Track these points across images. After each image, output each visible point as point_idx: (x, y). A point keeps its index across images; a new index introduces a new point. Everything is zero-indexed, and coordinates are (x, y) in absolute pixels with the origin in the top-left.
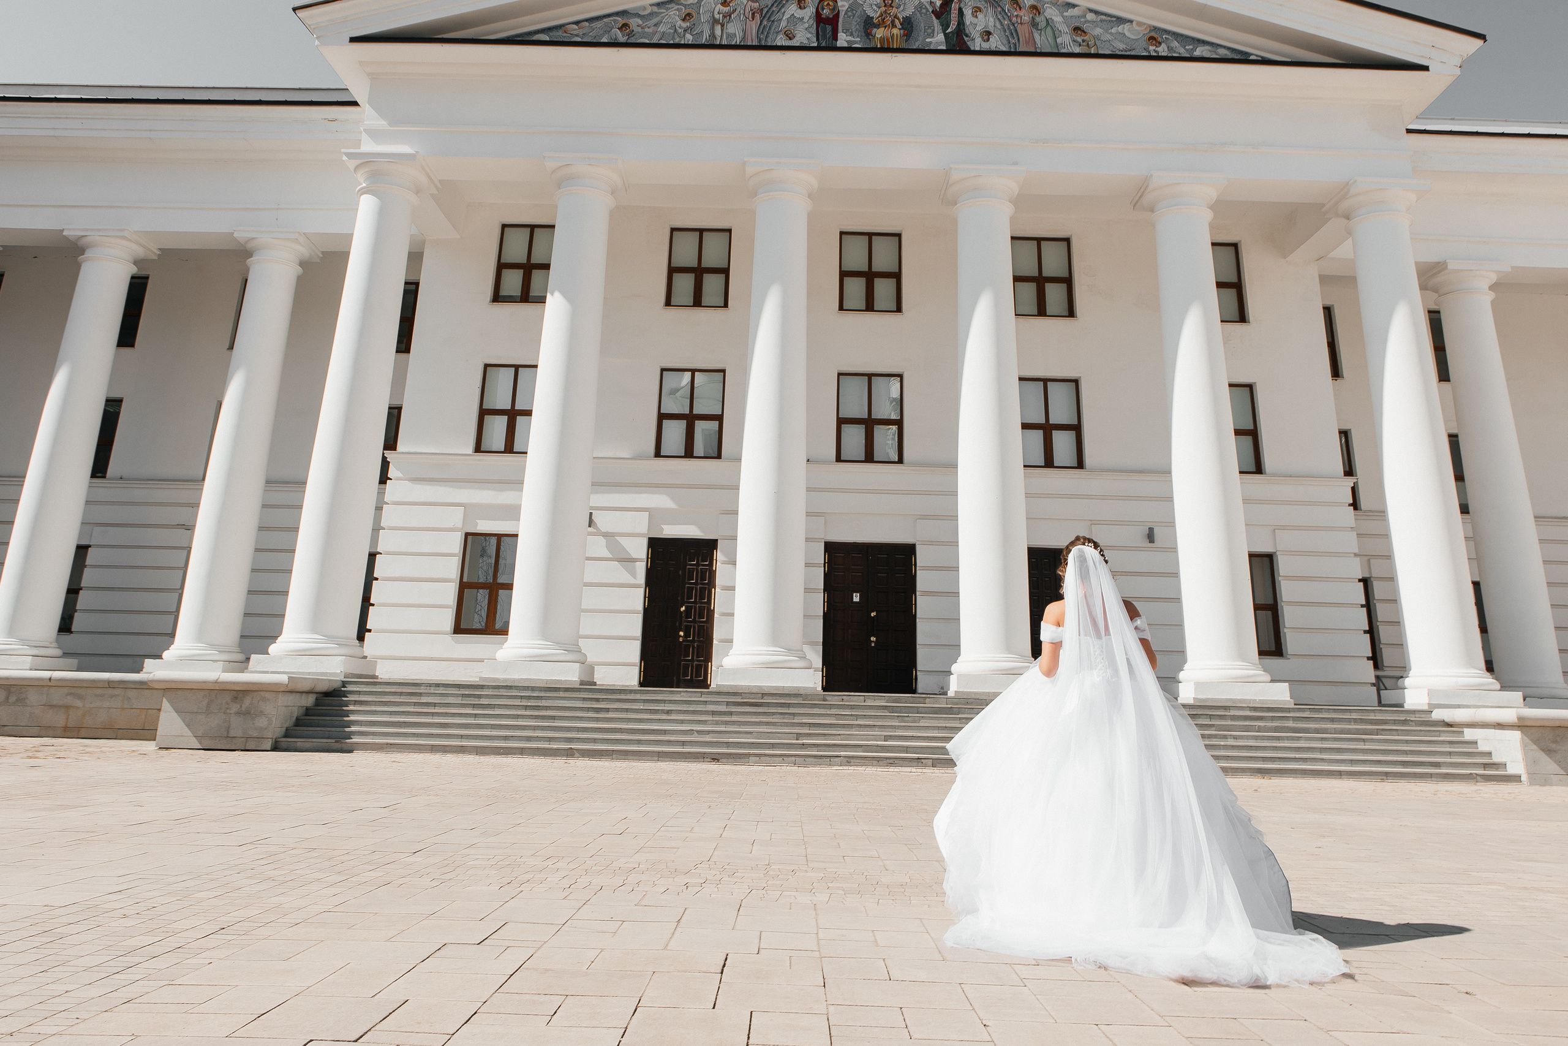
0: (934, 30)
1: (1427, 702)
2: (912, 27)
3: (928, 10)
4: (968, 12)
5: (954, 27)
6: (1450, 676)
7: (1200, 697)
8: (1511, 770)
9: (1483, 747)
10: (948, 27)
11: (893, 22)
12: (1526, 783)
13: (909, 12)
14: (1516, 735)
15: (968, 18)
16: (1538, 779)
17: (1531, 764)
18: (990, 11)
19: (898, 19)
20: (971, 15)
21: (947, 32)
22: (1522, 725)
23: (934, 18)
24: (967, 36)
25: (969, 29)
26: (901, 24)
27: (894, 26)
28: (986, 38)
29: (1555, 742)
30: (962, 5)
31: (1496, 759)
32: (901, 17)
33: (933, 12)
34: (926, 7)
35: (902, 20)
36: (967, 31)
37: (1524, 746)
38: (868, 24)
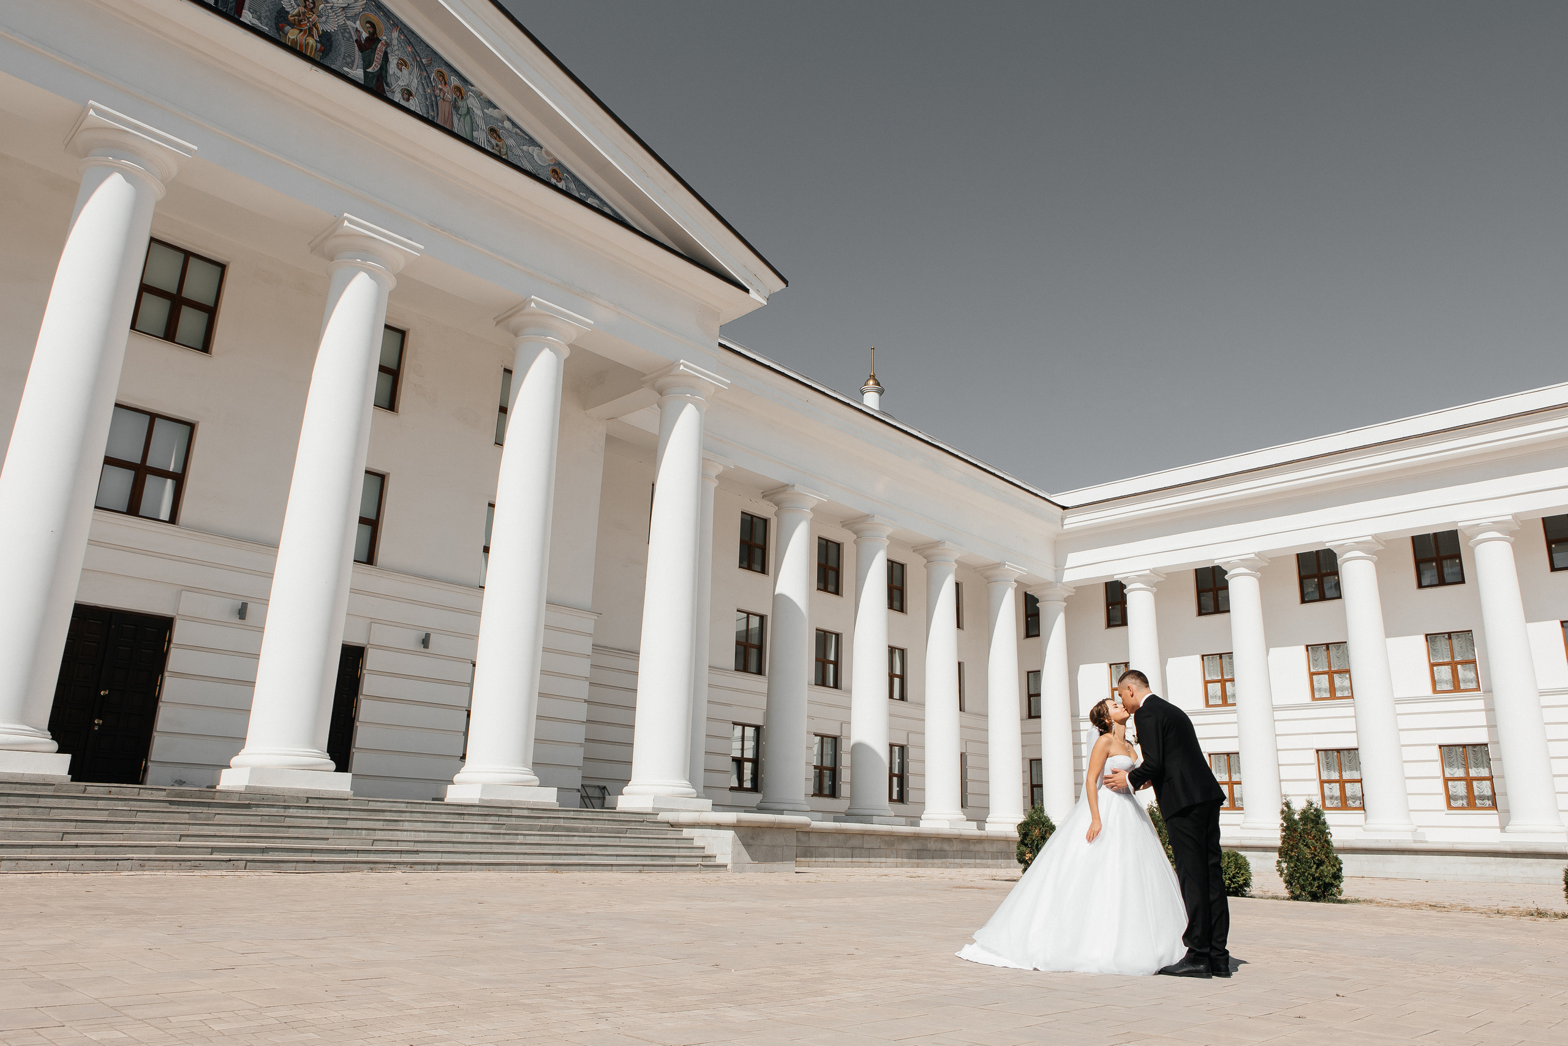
0: (354, 62)
1: (652, 806)
2: (331, 45)
3: (351, 37)
4: (393, 62)
5: (376, 69)
6: (669, 786)
7: (485, 798)
8: (719, 861)
9: (697, 843)
10: (369, 66)
11: (310, 29)
12: (730, 871)
13: (331, 27)
14: (730, 834)
15: (392, 68)
16: (739, 867)
17: (736, 856)
18: (416, 70)
19: (317, 29)
20: (395, 66)
21: (368, 70)
22: (736, 827)
23: (357, 48)
24: (387, 85)
25: (391, 79)
26: (319, 37)
27: (311, 35)
28: (406, 96)
29: (753, 838)
30: (389, 51)
31: (707, 852)
32: (320, 29)
33: (356, 41)
34: (350, 33)
35: (321, 32)
36: (389, 80)
37: (734, 842)
38: (281, 17)
